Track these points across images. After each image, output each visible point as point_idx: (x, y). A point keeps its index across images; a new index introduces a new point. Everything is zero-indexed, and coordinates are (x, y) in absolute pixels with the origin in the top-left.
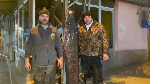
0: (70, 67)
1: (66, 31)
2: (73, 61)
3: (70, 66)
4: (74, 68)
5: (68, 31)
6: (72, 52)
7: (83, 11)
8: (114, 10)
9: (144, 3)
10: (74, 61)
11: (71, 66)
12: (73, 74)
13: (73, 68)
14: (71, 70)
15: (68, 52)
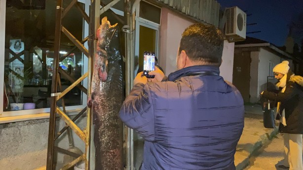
0: (104, 139)
1: (102, 63)
2: (112, 125)
3: (105, 136)
4: (114, 141)
5: (107, 63)
6: (111, 106)
7: (127, 25)
8: (160, 29)
9: (204, 21)
10: (115, 126)
11: (108, 136)
12: (111, 153)
13: (112, 141)
14: (107, 144)
15: (103, 108)
